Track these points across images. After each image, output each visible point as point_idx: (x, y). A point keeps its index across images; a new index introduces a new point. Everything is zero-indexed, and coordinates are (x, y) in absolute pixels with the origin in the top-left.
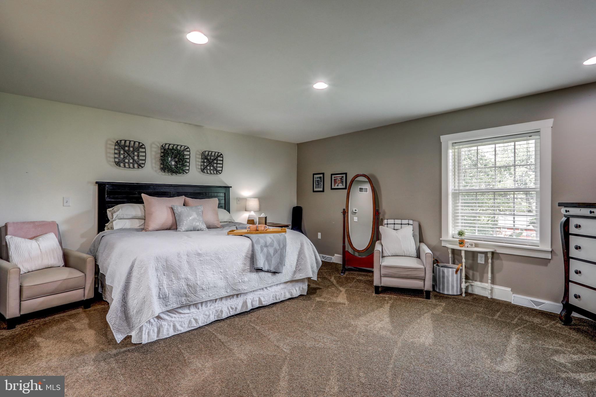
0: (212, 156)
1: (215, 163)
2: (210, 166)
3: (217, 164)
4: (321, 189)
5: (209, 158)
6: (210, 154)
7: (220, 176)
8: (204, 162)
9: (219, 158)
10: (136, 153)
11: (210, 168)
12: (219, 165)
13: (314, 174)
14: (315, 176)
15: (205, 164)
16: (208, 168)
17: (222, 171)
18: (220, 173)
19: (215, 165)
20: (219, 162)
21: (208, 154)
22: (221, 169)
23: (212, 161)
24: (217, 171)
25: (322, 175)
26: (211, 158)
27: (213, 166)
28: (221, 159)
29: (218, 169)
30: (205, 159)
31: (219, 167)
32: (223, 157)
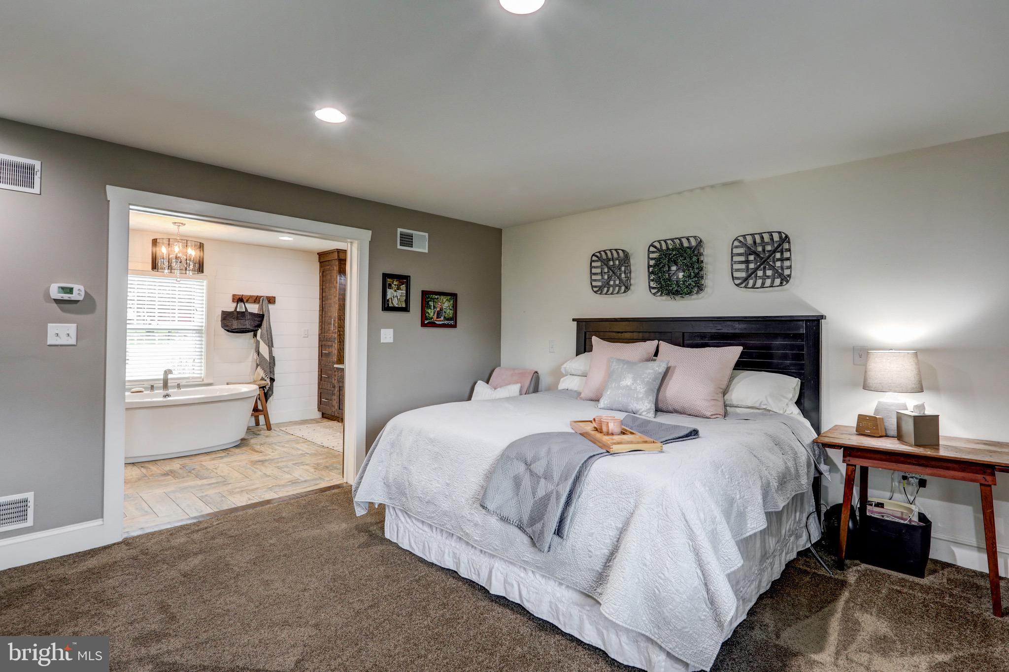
0: (768, 244)
1: (778, 260)
2: (765, 268)
3: (782, 260)
5: (760, 249)
6: (758, 240)
8: (747, 262)
9: (784, 247)
10: (623, 269)
11: (764, 273)
12: (786, 264)
15: (752, 266)
16: (760, 273)
17: (790, 276)
20: (786, 255)
21: (755, 242)
22: (789, 271)
23: (769, 257)
26: (764, 250)
27: (773, 268)
28: (788, 246)
29: (786, 272)
30: (750, 254)
32: (790, 243)
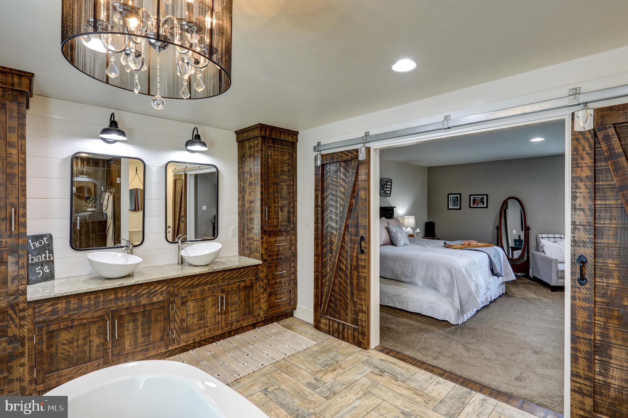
2: (383, 190)
3: (386, 188)
4: (458, 207)
6: (384, 180)
7: (388, 198)
9: (388, 183)
11: (382, 192)
12: (388, 189)
13: (448, 194)
14: (450, 196)
17: (390, 194)
18: (390, 196)
19: (385, 189)
20: (388, 186)
22: (389, 192)
23: (384, 186)
24: (386, 194)
25: (458, 196)
26: (383, 184)
28: (390, 184)
29: (387, 192)
31: (388, 191)
32: (391, 183)
